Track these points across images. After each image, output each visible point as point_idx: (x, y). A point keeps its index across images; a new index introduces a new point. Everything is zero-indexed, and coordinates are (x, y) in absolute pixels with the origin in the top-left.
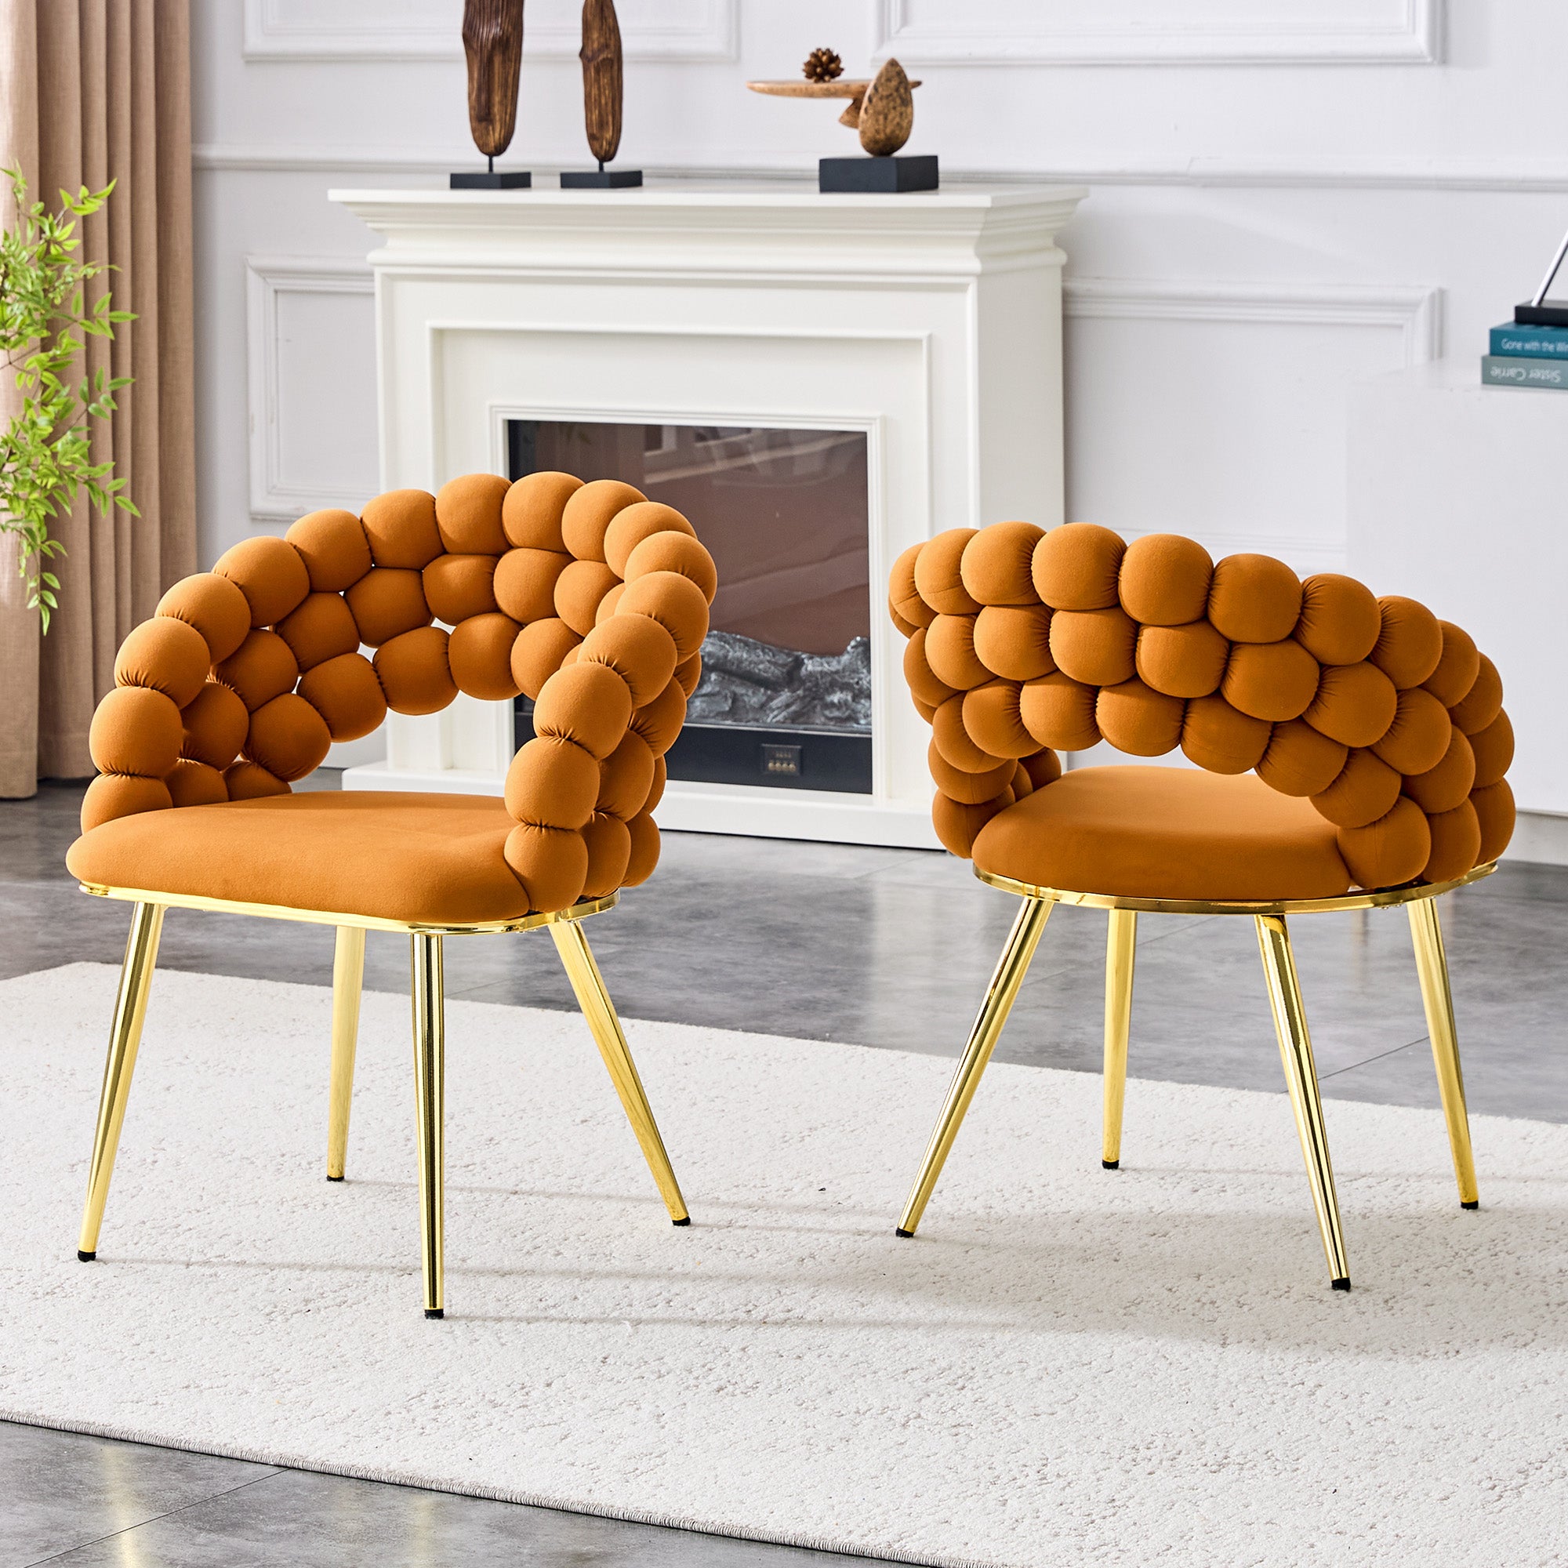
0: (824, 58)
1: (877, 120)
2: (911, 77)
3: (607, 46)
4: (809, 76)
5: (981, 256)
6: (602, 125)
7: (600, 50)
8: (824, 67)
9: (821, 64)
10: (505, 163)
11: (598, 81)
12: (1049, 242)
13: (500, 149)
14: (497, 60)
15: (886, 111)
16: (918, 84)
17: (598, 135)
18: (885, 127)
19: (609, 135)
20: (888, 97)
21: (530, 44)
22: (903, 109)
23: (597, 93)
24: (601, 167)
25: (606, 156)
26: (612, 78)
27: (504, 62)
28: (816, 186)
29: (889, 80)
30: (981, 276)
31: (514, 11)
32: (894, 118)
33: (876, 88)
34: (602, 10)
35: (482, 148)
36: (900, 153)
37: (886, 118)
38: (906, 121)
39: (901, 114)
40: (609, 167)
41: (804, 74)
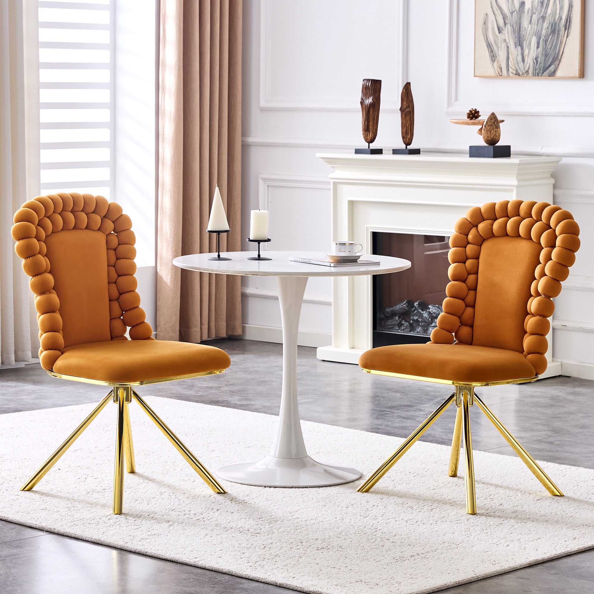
0: (473, 112)
1: (488, 133)
2: (499, 118)
3: (409, 107)
4: (468, 118)
5: (519, 180)
6: (407, 133)
7: (406, 108)
8: (474, 115)
9: (472, 114)
10: (374, 146)
11: (406, 118)
12: (549, 175)
13: (372, 141)
14: (371, 111)
15: (490, 130)
16: (503, 121)
17: (405, 137)
18: (491, 136)
19: (409, 137)
20: (491, 125)
21: (383, 106)
22: (496, 129)
23: (405, 122)
24: (406, 148)
25: (408, 143)
26: (410, 118)
27: (373, 111)
28: (468, 155)
29: (491, 120)
30: (518, 187)
31: (377, 95)
32: (493, 133)
33: (487, 122)
34: (407, 94)
35: (366, 140)
36: (497, 144)
37: (490, 132)
38: (498, 133)
39: (496, 131)
40: (409, 147)
41: (467, 117)
